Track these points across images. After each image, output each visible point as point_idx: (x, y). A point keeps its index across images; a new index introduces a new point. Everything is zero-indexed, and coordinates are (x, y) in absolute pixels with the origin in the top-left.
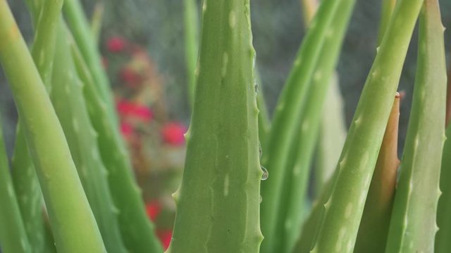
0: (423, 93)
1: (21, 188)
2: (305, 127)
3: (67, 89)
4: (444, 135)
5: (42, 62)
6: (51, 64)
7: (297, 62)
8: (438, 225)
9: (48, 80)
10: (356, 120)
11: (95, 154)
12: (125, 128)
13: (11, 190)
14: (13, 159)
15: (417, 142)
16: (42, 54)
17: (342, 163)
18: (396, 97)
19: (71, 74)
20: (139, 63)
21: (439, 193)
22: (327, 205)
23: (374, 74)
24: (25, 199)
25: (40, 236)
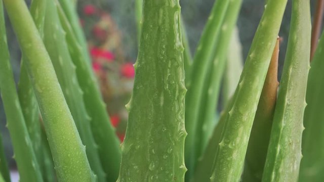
0: (295, 37)
1: (25, 103)
2: (216, 62)
3: (55, 36)
4: (309, 65)
5: (37, 17)
6: (43, 19)
7: (211, 18)
8: (304, 126)
9: (42, 29)
10: (250, 54)
11: (74, 80)
12: (96, 66)
13: (17, 104)
14: (19, 83)
15: (291, 70)
16: (37, 12)
17: (241, 84)
18: (278, 39)
19: (58, 26)
20: (105, 23)
21: (305, 104)
22: (230, 113)
23: (263, 23)
24: (27, 110)
25: (38, 135)
